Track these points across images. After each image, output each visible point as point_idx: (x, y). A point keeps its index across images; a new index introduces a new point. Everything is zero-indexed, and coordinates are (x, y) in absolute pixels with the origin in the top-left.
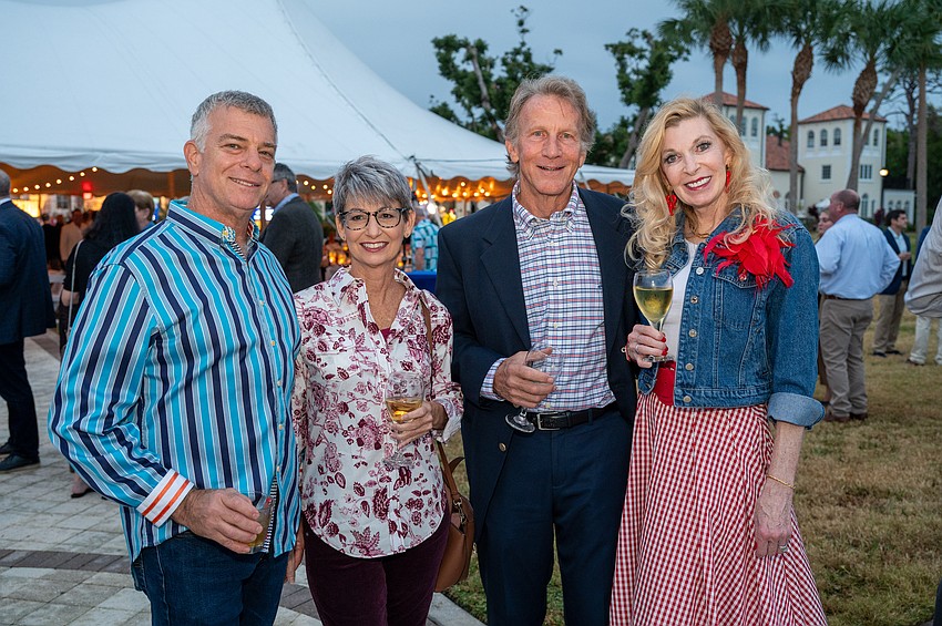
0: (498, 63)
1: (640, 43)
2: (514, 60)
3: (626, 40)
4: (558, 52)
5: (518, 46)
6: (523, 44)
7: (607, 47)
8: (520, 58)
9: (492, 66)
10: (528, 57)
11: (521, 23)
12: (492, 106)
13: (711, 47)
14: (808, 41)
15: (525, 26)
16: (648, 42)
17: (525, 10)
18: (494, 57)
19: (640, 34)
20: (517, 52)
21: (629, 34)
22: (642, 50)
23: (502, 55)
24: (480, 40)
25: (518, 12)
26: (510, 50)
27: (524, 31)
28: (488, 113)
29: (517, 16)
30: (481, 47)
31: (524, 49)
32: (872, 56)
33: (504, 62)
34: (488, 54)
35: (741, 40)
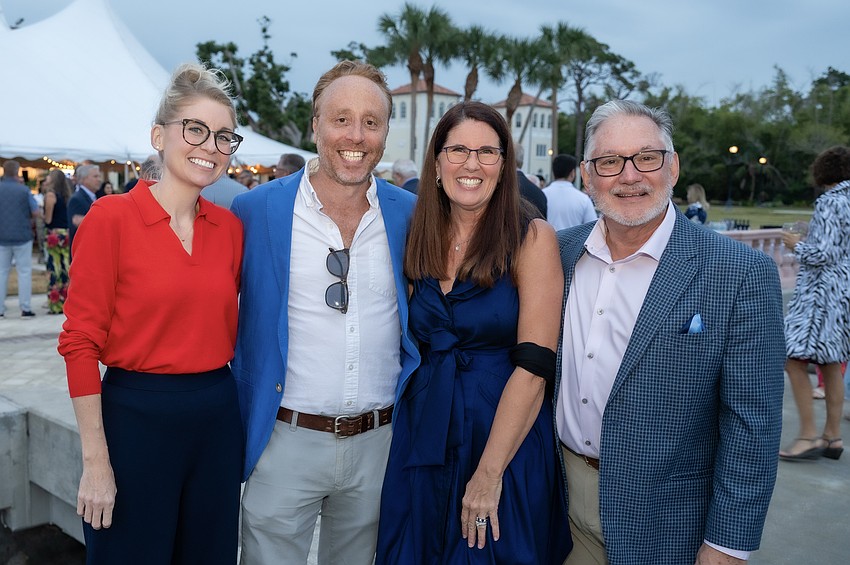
0: (247, 62)
1: (358, 53)
2: (259, 61)
3: (348, 49)
4: (294, 55)
5: (262, 49)
6: (266, 48)
7: (333, 53)
8: (264, 59)
9: (242, 65)
10: (270, 59)
11: (264, 30)
12: (244, 98)
13: (409, 67)
14: (475, 65)
15: (268, 33)
16: (364, 53)
17: (268, 20)
18: (244, 58)
19: (357, 46)
20: (261, 54)
21: (349, 46)
22: (359, 58)
23: (250, 56)
24: (231, 43)
25: (263, 21)
26: (255, 51)
27: (267, 37)
28: (241, 103)
29: (261, 24)
30: (233, 49)
31: (267, 52)
32: (519, 76)
33: (251, 62)
34: (238, 55)
35: (430, 60)
